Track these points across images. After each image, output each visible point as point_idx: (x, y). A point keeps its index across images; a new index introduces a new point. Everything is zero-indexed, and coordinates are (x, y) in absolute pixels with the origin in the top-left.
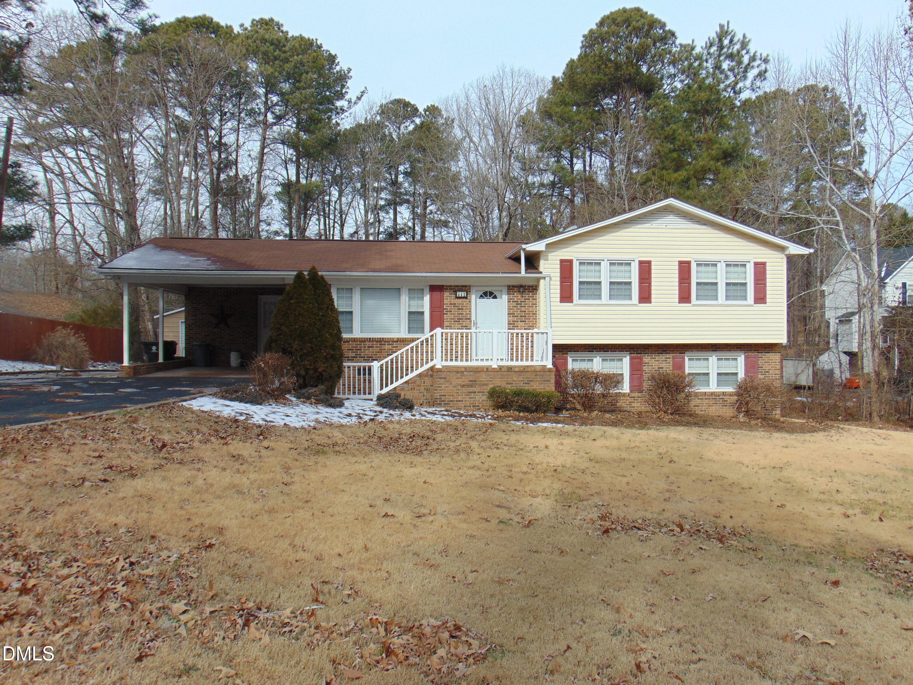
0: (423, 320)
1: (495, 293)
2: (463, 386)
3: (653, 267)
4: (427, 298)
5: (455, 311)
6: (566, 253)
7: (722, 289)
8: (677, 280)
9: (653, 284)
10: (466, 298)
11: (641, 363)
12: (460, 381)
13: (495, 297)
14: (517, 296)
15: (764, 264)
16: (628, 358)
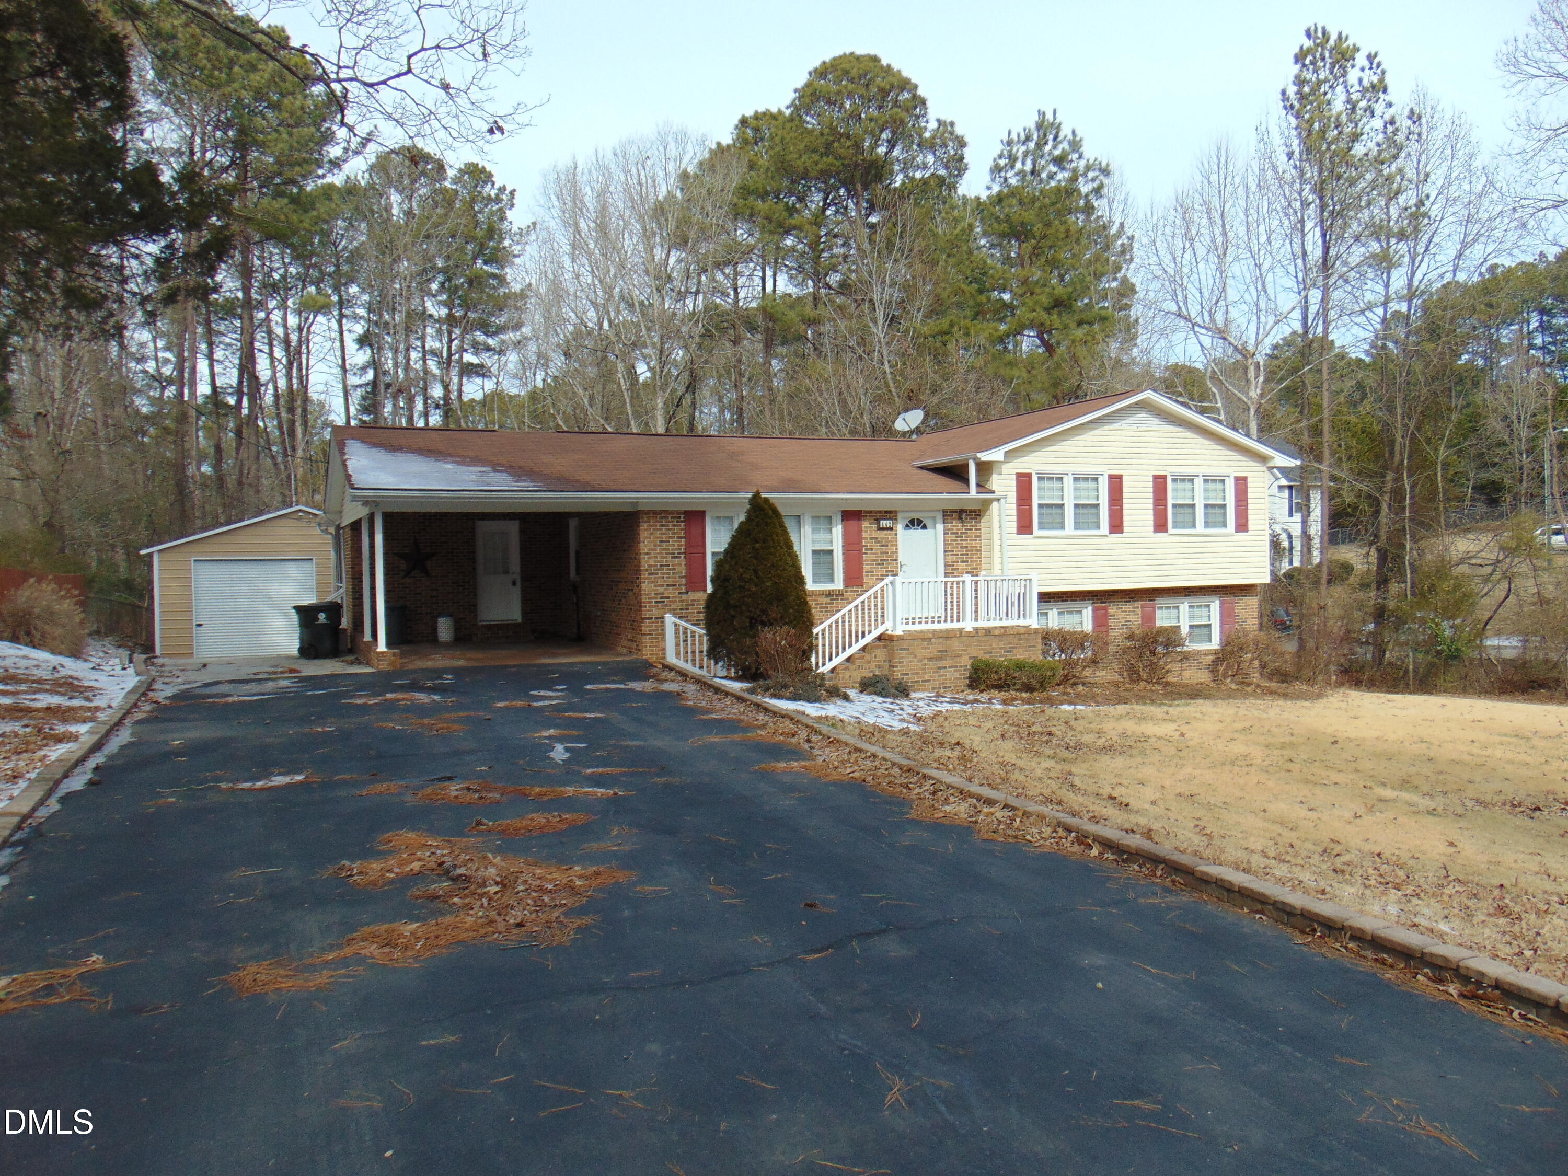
0: (832, 563)
1: (925, 521)
2: (930, 659)
3: (1125, 484)
4: (838, 530)
5: (877, 548)
6: (1023, 465)
7: (1200, 512)
8: (1151, 501)
9: (1125, 507)
10: (891, 529)
11: (1106, 616)
12: (926, 653)
13: (925, 527)
14: (956, 525)
15: (1245, 479)
16: (1090, 608)
